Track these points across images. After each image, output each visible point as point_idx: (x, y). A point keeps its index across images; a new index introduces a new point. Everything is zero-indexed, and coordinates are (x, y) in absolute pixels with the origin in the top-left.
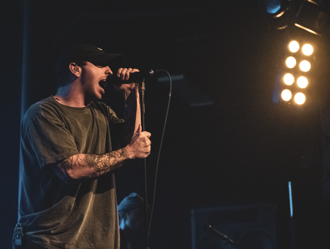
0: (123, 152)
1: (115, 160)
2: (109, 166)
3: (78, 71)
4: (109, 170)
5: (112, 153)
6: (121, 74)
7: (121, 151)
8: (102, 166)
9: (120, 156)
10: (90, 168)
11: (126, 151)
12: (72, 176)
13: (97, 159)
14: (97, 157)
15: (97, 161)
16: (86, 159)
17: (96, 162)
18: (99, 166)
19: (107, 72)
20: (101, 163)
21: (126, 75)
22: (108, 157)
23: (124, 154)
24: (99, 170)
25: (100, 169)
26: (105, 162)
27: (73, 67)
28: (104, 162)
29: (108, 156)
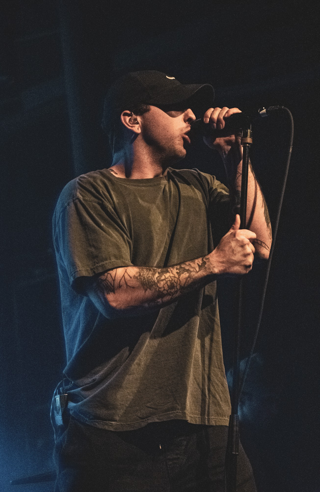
0: (204, 263)
1: (189, 277)
2: (178, 287)
3: (138, 123)
4: (178, 293)
5: (185, 264)
6: (211, 119)
7: (201, 262)
8: (166, 288)
9: (198, 269)
10: (145, 292)
11: (209, 262)
12: (114, 304)
13: (158, 276)
14: (159, 273)
15: (157, 278)
16: (140, 275)
17: (156, 281)
18: (161, 288)
19: (187, 118)
20: (165, 281)
21: (219, 119)
22: (177, 273)
23: (206, 266)
24: (161, 295)
25: (162, 292)
26: (172, 280)
27: (128, 119)
28: (170, 280)
29: (178, 271)
